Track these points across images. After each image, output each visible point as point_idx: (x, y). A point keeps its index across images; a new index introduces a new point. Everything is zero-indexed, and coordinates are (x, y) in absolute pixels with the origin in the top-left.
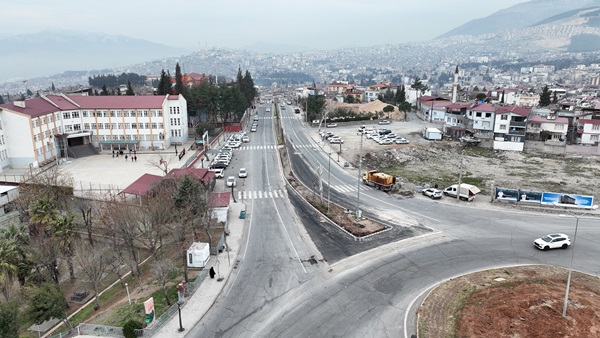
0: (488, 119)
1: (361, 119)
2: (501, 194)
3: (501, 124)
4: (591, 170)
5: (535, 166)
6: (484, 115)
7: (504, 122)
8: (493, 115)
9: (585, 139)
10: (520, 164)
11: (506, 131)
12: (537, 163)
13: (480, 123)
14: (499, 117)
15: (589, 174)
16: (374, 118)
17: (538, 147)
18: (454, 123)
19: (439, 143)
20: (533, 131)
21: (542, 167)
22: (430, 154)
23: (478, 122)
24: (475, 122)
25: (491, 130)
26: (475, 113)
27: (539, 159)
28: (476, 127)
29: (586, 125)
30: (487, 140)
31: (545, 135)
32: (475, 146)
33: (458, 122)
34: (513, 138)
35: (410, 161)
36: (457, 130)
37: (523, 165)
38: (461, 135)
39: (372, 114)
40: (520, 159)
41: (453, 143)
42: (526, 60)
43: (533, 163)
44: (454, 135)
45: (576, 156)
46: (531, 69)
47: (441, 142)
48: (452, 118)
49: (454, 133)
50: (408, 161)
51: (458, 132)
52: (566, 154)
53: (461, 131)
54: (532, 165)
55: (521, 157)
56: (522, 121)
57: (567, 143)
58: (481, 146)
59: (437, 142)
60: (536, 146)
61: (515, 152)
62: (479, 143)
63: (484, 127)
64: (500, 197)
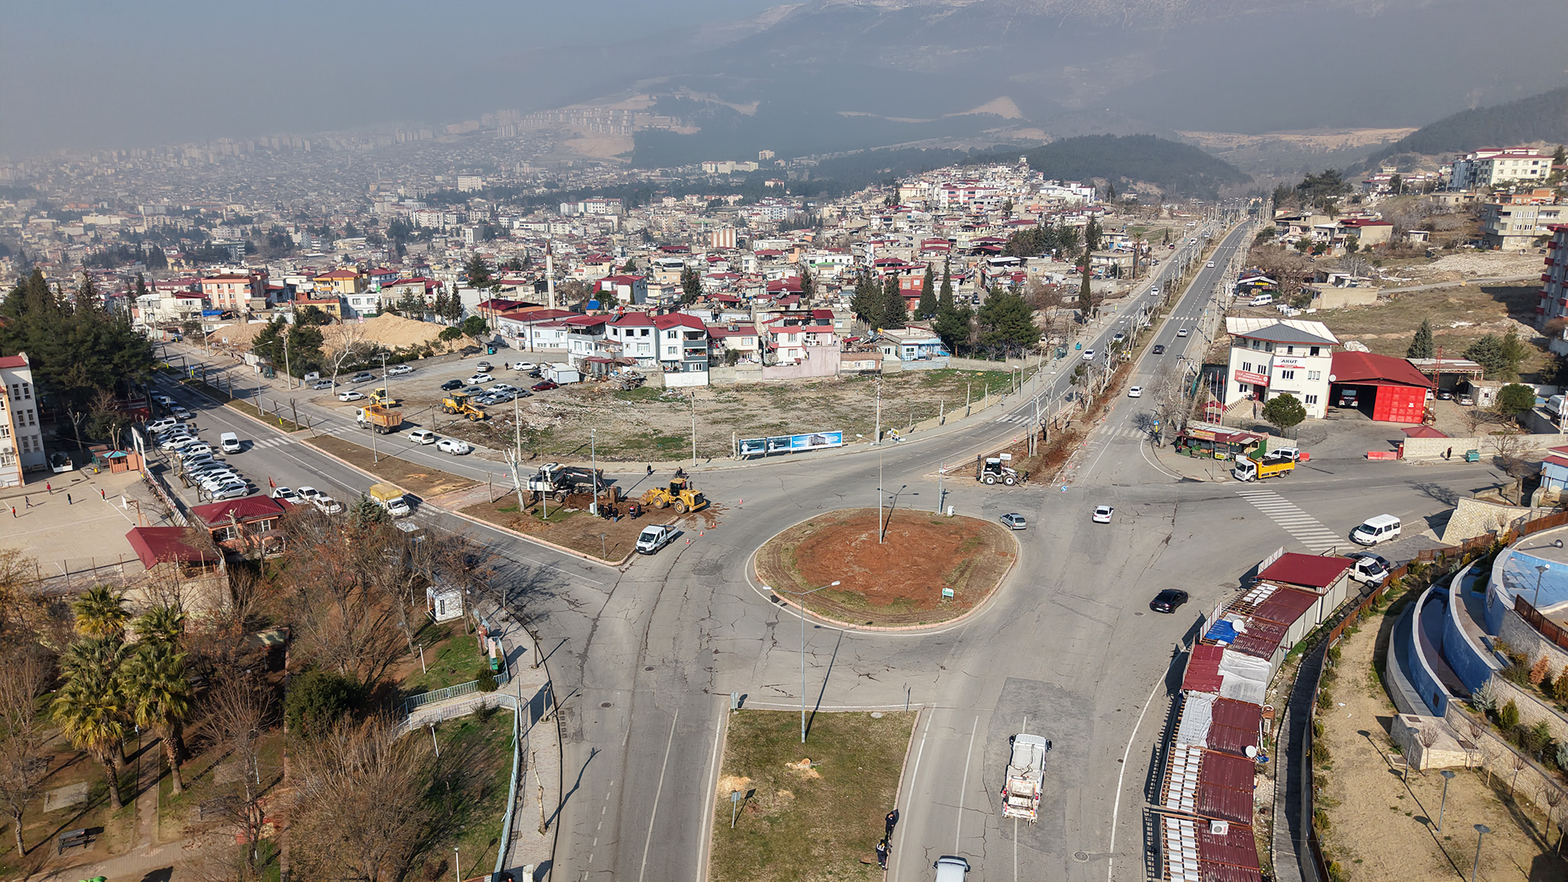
0: (645, 339)
1: (402, 360)
2: (745, 447)
3: (673, 344)
4: (803, 399)
5: (735, 405)
6: (637, 331)
7: (673, 342)
8: (652, 330)
9: (782, 355)
10: (714, 406)
11: (679, 356)
12: (736, 400)
13: (633, 346)
14: (664, 334)
15: (803, 405)
16: (425, 356)
17: (726, 375)
18: (589, 351)
19: (580, 389)
20: (716, 352)
21: (745, 405)
22: (578, 409)
23: (631, 345)
24: (624, 346)
25: (654, 355)
26: (622, 331)
27: (735, 394)
28: (628, 353)
29: (780, 335)
30: (654, 374)
31: (733, 357)
32: (637, 386)
33: (596, 348)
34: (691, 366)
35: (554, 426)
36: (601, 361)
37: (720, 406)
38: (610, 369)
39: (421, 348)
40: (710, 398)
41: (603, 386)
42: (561, 184)
43: (730, 402)
44: (596, 371)
45: (777, 382)
46: (581, 206)
47: (581, 386)
48: (583, 342)
49: (596, 367)
50: (551, 426)
51: (603, 365)
52: (766, 381)
53: (607, 363)
54: (731, 404)
55: (711, 395)
56: (700, 339)
57: (764, 364)
58: (646, 384)
59: (576, 387)
60: (725, 374)
61: (700, 388)
62: (641, 380)
63: (640, 352)
64: (745, 452)
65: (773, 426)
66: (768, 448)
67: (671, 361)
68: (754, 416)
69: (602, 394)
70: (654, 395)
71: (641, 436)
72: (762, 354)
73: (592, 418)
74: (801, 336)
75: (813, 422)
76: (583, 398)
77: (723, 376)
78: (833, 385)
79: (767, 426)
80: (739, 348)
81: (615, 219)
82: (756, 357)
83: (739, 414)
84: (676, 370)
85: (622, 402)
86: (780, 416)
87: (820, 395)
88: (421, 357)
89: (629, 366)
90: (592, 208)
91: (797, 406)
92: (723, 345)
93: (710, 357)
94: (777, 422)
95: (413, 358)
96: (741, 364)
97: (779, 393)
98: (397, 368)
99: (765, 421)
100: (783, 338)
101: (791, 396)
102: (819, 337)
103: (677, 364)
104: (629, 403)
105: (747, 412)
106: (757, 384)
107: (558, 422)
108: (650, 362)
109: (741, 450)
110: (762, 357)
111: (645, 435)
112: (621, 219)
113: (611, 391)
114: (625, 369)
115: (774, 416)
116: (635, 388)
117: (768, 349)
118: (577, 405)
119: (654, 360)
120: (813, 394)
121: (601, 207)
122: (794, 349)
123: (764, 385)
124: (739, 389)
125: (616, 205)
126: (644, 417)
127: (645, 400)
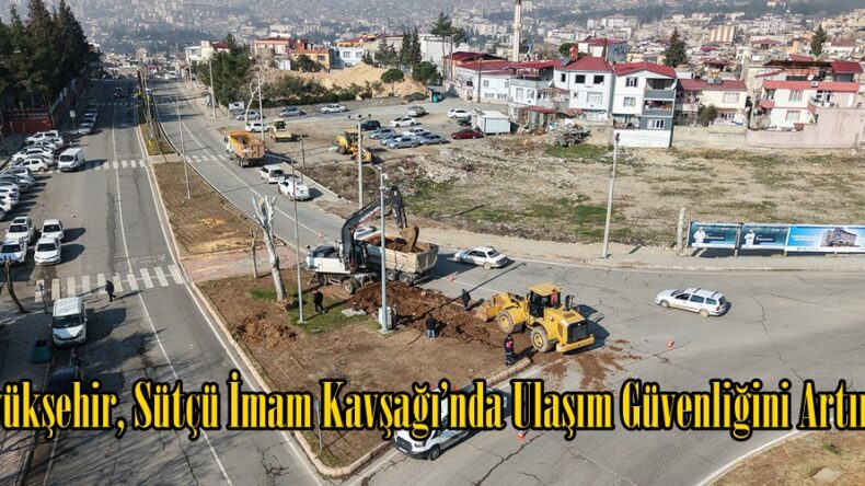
0: (598, 87)
1: (336, 99)
2: (700, 236)
3: (630, 95)
4: (801, 175)
5: (701, 174)
6: (590, 77)
7: (631, 91)
8: (608, 77)
9: (777, 118)
10: (672, 173)
11: (637, 110)
12: (702, 168)
13: (583, 96)
14: (621, 81)
15: (801, 182)
16: (363, 97)
17: (695, 138)
18: (530, 99)
19: (507, 141)
20: (686, 108)
21: (715, 176)
22: (495, 163)
23: (580, 95)
24: (572, 94)
25: (606, 108)
26: (571, 76)
27: (704, 161)
28: (575, 104)
29: (778, 92)
30: (601, 129)
31: (709, 115)
32: (577, 142)
33: (539, 97)
34: (650, 123)
35: (457, 179)
36: (539, 111)
37: (679, 174)
38: (549, 121)
39: (360, 89)
40: (668, 163)
41: (535, 139)
42: (592, 7)
43: (694, 169)
44: (533, 122)
45: (764, 151)
46: (604, 22)
47: (511, 138)
48: (526, 89)
49: (534, 117)
50: (454, 179)
51: (542, 115)
52: (748, 149)
53: (546, 113)
54: (696, 173)
55: (670, 159)
56: (667, 89)
57: (749, 128)
58: (589, 141)
59: (504, 138)
60: (693, 136)
61: (658, 151)
62: (584, 135)
63: (590, 103)
64: (699, 243)
65: (751, 206)
66: (743, 241)
67: (626, 116)
68: (724, 190)
69: (531, 147)
70: (596, 153)
71: (559, 202)
72: (749, 113)
73: (508, 173)
74: (809, 94)
75: (816, 207)
76: (507, 151)
77: (691, 137)
78: (848, 161)
79: (742, 205)
80: (719, 104)
81: (629, 30)
82: (740, 118)
83: (704, 186)
84: (630, 126)
85: (551, 159)
86: (765, 193)
87: (828, 172)
88: (358, 98)
89: (571, 117)
90: (612, 23)
91: (792, 182)
92: (697, 100)
93: (677, 113)
94: (758, 200)
95: (349, 97)
96: (718, 125)
97: (766, 166)
98: (329, 107)
99: (740, 197)
100: (782, 97)
101: (783, 169)
102: (836, 98)
103: (632, 120)
104: (561, 160)
105: (715, 185)
106: (735, 152)
107: (463, 175)
108: (600, 116)
109: (692, 240)
110: (749, 117)
111: (564, 201)
112: (634, 30)
113: (543, 145)
114: (567, 121)
115: (756, 194)
116: (575, 143)
117: (759, 110)
118: (495, 158)
119: (606, 114)
120: (816, 169)
121: (619, 22)
122: (797, 111)
123: (746, 153)
124: (709, 155)
125: (633, 21)
126: (573, 179)
127: (581, 159)
